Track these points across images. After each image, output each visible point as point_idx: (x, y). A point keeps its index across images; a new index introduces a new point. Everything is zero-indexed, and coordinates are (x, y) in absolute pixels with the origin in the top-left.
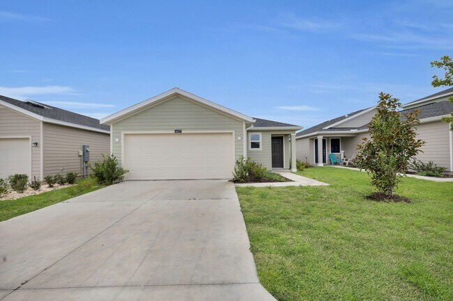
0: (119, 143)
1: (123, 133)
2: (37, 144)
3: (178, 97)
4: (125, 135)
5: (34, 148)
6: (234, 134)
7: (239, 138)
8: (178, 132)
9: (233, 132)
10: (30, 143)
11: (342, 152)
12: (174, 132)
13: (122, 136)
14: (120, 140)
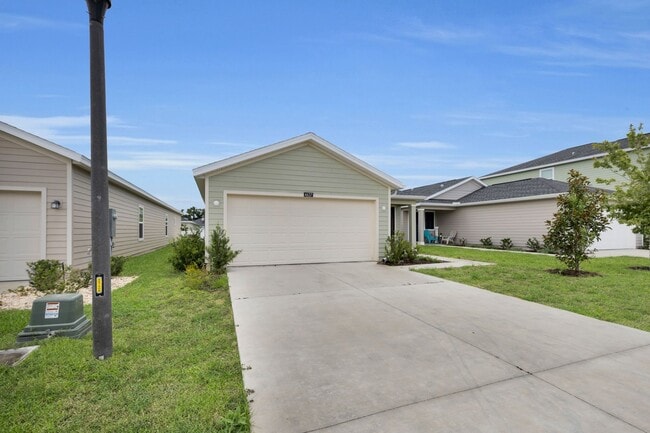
0: (220, 207)
1: (226, 192)
2: (58, 203)
3: (308, 146)
4: (228, 195)
5: (53, 212)
6: (378, 201)
7: (384, 208)
8: (309, 195)
9: (377, 199)
10: (43, 202)
11: (436, 228)
12: (302, 195)
13: (225, 196)
14: (221, 203)
